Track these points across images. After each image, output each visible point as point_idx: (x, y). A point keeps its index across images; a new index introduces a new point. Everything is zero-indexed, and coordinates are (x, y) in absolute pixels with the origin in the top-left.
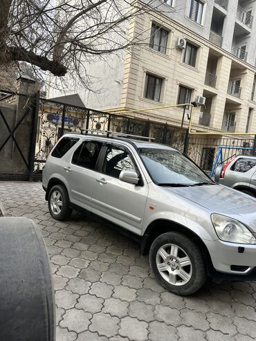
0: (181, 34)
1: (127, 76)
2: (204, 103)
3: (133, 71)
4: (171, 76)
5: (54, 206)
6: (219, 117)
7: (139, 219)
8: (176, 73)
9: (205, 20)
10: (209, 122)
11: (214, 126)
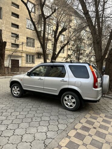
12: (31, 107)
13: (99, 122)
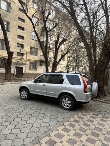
12: (37, 107)
13: (88, 118)
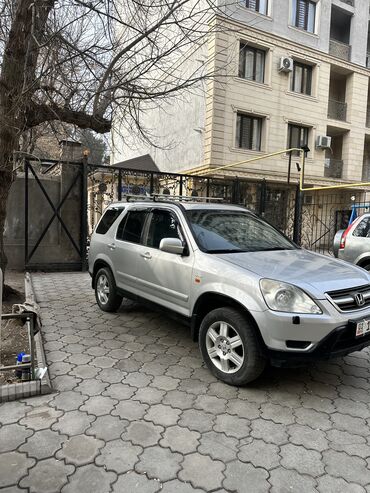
0: (284, 51)
1: (210, 120)
2: (329, 145)
3: (218, 113)
4: (275, 113)
5: (101, 294)
6: (356, 164)
7: (186, 296)
8: (282, 107)
9: (320, 25)
10: (341, 172)
11: (350, 178)
